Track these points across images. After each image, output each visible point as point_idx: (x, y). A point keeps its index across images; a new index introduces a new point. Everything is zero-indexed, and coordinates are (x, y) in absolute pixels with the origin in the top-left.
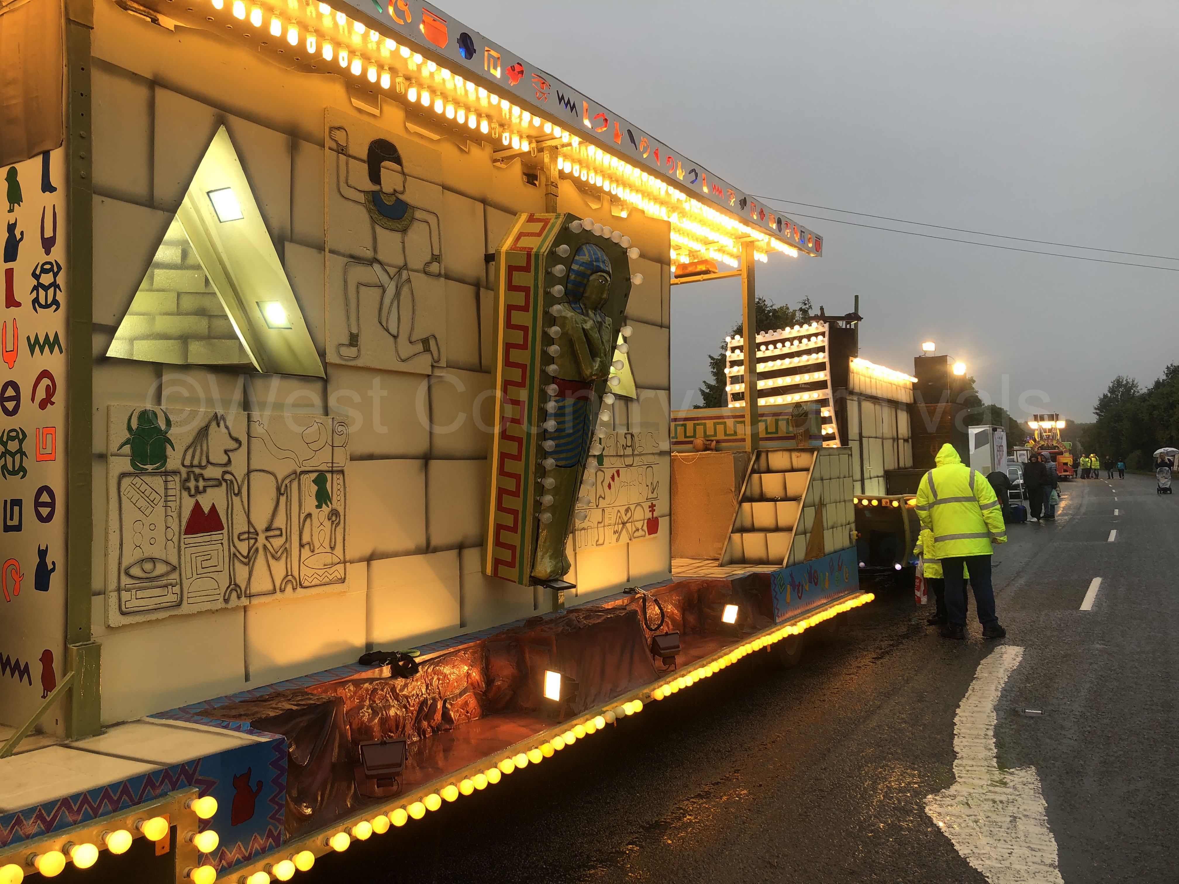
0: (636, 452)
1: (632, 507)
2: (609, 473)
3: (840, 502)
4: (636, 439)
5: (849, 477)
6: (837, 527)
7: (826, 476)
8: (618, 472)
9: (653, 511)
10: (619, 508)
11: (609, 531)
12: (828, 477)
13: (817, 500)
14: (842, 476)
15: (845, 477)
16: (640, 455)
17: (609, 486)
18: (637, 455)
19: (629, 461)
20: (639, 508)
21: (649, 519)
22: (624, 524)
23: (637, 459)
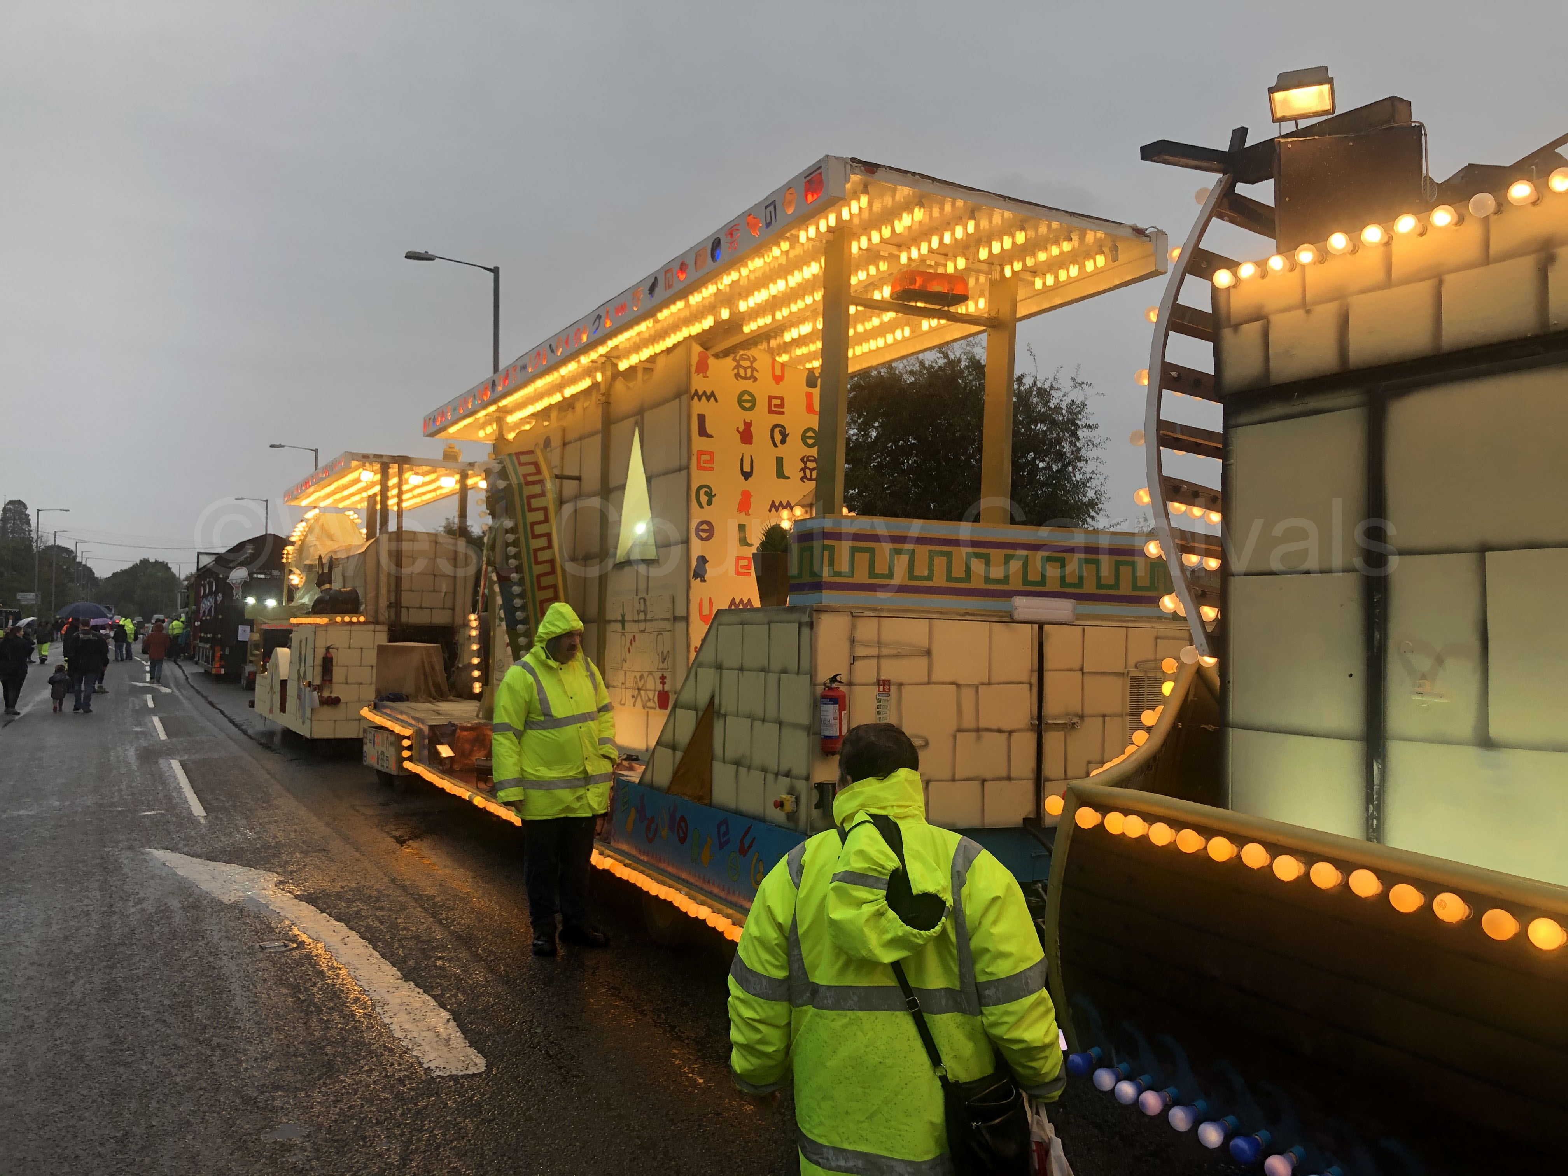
0: (648, 618)
1: (645, 675)
2: (629, 637)
3: (763, 720)
4: (648, 603)
5: (798, 673)
6: (749, 768)
7: (731, 660)
8: (634, 637)
9: (663, 683)
10: (636, 674)
11: (628, 693)
12: (737, 664)
13: (703, 701)
14: (776, 666)
15: (785, 671)
16: (651, 620)
17: (629, 651)
18: (649, 621)
19: (642, 626)
20: (650, 677)
21: (659, 692)
22: (639, 690)
23: (649, 624)
